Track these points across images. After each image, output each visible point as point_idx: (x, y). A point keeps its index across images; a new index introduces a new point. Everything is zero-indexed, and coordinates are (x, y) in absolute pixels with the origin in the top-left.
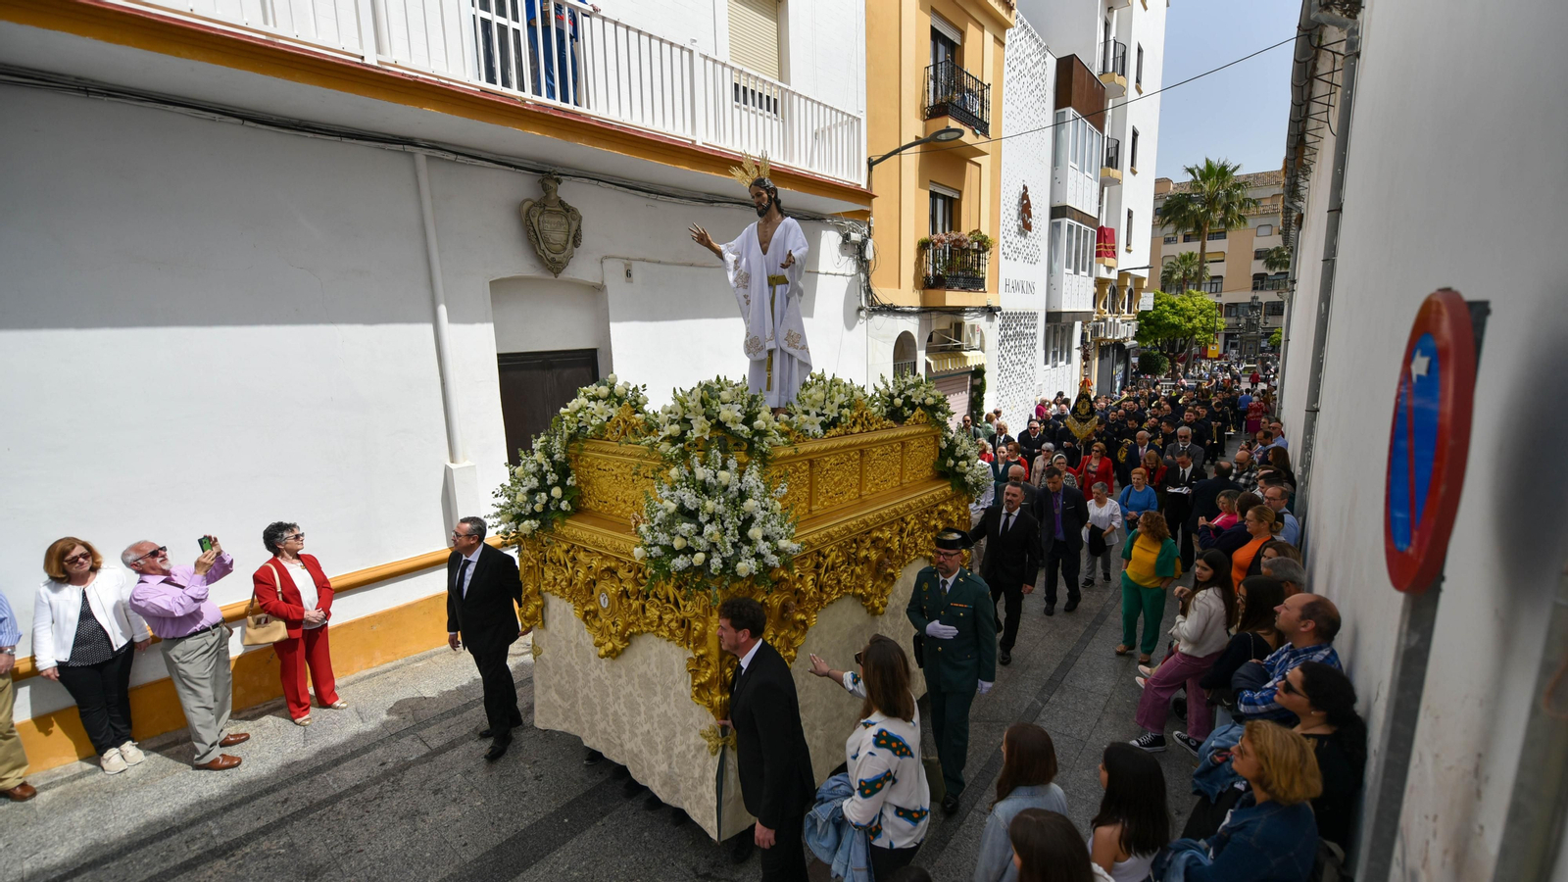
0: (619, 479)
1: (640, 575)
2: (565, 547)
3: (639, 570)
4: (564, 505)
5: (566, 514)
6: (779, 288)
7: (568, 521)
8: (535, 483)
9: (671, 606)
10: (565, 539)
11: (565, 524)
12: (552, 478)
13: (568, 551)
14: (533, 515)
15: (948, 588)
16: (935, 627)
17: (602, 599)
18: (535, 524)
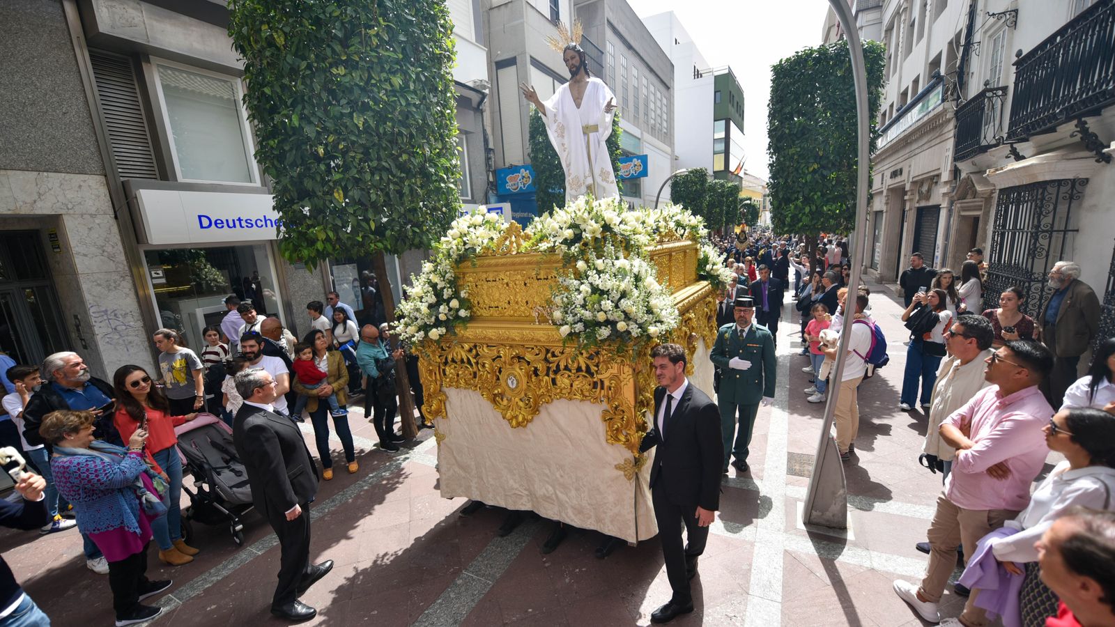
0: (511, 285)
1: (549, 355)
2: (467, 347)
3: (548, 351)
4: (463, 313)
5: (465, 320)
6: (592, 135)
7: (468, 325)
8: (433, 299)
9: (584, 374)
10: (467, 340)
11: (466, 328)
12: (447, 293)
13: (470, 350)
14: (438, 323)
15: (744, 334)
16: (737, 363)
17: (510, 382)
18: (443, 330)
